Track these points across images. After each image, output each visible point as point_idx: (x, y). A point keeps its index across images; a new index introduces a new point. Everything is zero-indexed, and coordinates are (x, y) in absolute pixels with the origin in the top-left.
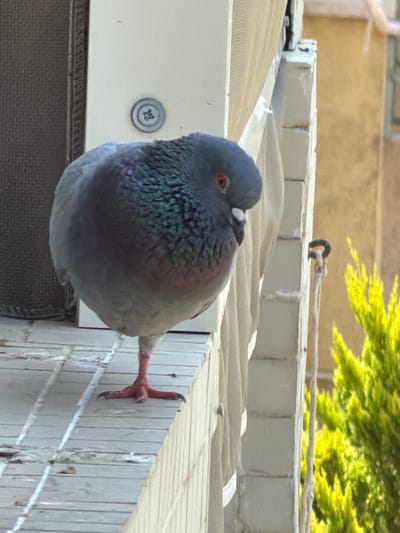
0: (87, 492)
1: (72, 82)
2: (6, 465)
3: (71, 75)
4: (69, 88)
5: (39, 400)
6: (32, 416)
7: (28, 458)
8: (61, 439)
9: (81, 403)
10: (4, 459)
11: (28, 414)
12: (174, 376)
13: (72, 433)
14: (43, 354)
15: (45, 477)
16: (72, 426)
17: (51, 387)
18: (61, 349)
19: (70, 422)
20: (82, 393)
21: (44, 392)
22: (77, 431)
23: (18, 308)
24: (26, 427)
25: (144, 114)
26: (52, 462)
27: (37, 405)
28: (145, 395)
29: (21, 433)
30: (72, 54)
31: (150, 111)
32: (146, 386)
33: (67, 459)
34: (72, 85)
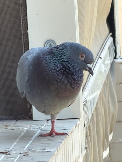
0: (32, 160)
1: (23, 37)
2: (4, 156)
3: (23, 35)
4: (23, 39)
5: (18, 139)
6: (15, 143)
7: (12, 153)
8: (25, 148)
9: (32, 139)
10: (4, 154)
11: (14, 143)
12: (65, 129)
13: (29, 146)
14: (20, 128)
15: (18, 158)
16: (28, 144)
17: (23, 136)
18: (27, 126)
19: (28, 143)
20: (33, 136)
21: (20, 137)
22: (30, 145)
23: (13, 117)
24: (12, 146)
25: (49, 45)
26: (21, 153)
27: (17, 140)
28: (54, 134)
29: (11, 147)
30: (23, 28)
31: (51, 44)
32: (55, 132)
33: (26, 152)
34: (24, 38)
